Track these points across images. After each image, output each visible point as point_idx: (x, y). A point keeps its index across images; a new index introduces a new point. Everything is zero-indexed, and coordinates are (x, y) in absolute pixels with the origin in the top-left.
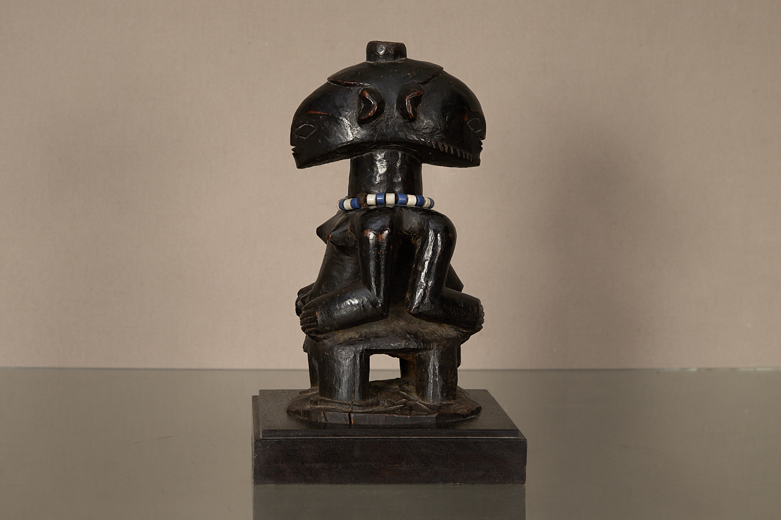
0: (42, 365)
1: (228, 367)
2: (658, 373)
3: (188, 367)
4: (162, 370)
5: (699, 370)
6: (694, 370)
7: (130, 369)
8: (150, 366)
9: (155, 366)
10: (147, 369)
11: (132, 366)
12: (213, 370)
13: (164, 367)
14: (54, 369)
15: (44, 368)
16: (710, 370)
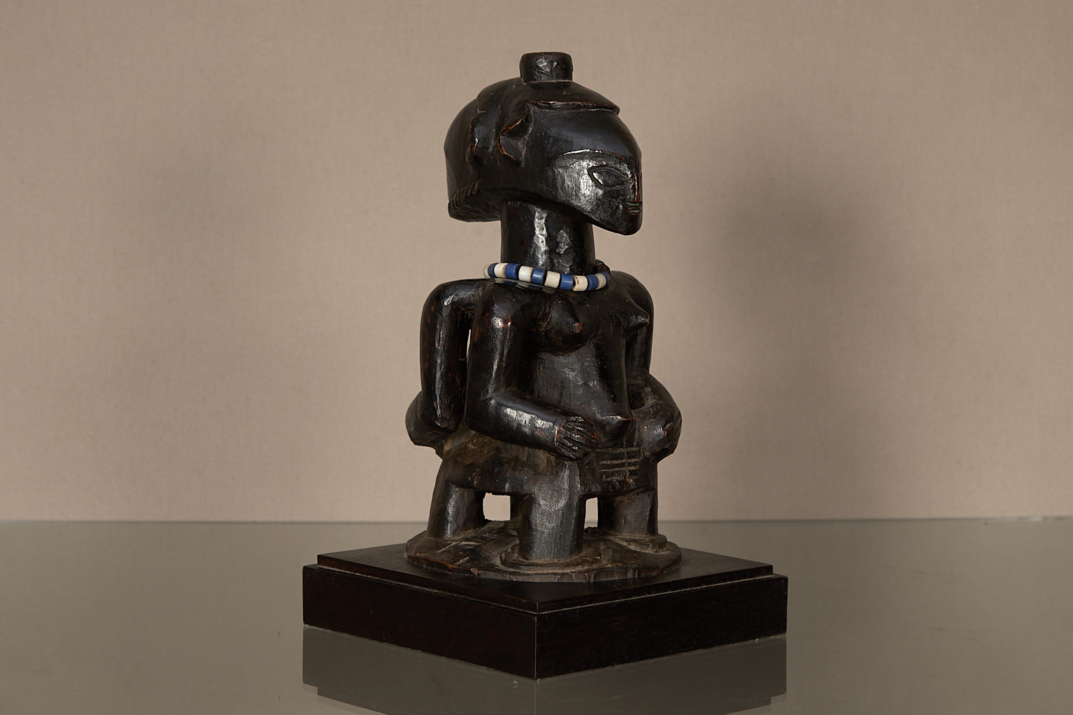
1: (372, 519)
2: (986, 524)
3: (313, 519)
5: (1045, 519)
6: (1038, 519)
8: (260, 518)
10: (256, 523)
11: (235, 519)
12: (349, 523)
13: (280, 519)
14: (123, 523)
15: (108, 522)
16: (1060, 519)
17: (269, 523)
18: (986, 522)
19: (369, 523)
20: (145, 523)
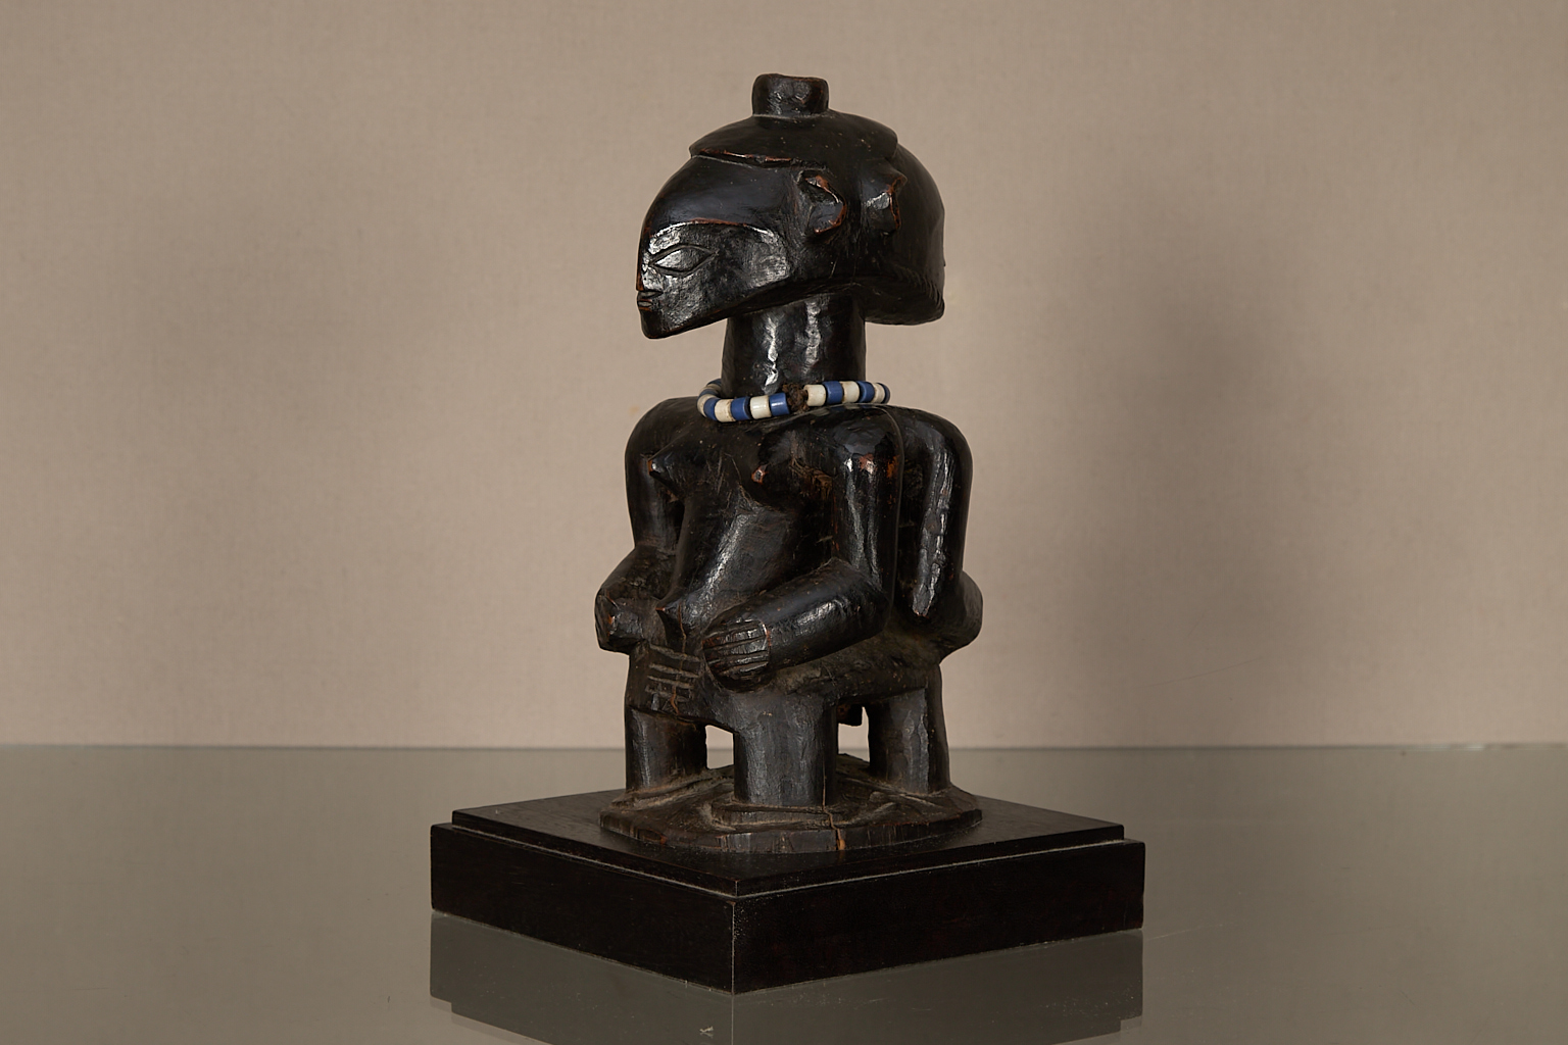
2: (1403, 754)
5: (1489, 747)
6: (1478, 747)
7: (320, 749)
8: (361, 742)
9: (372, 742)
10: (356, 749)
11: (326, 743)
14: (166, 748)
15: (145, 747)
16: (1510, 747)
18: (1401, 751)
19: (519, 750)
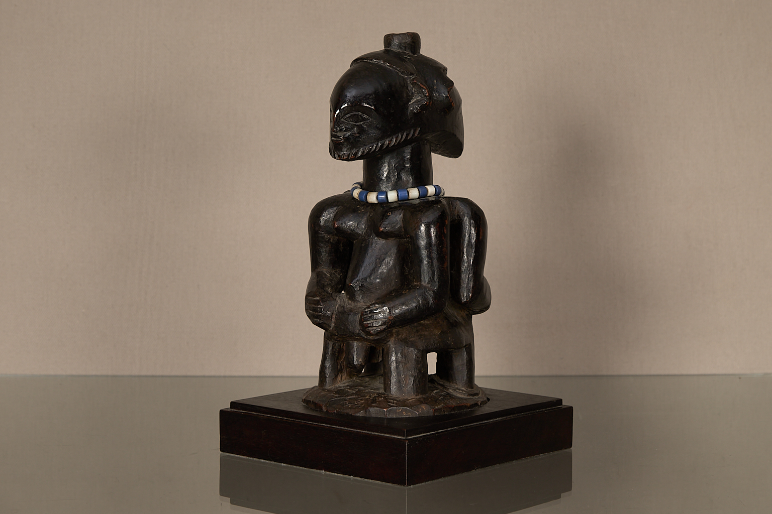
0: (94, 373)
2: (740, 378)
3: (247, 374)
4: (220, 377)
8: (207, 374)
9: (213, 373)
10: (204, 377)
11: (189, 374)
13: (222, 374)
14: (107, 376)
15: (96, 376)
17: (214, 377)
18: (740, 377)
20: (122, 376)
